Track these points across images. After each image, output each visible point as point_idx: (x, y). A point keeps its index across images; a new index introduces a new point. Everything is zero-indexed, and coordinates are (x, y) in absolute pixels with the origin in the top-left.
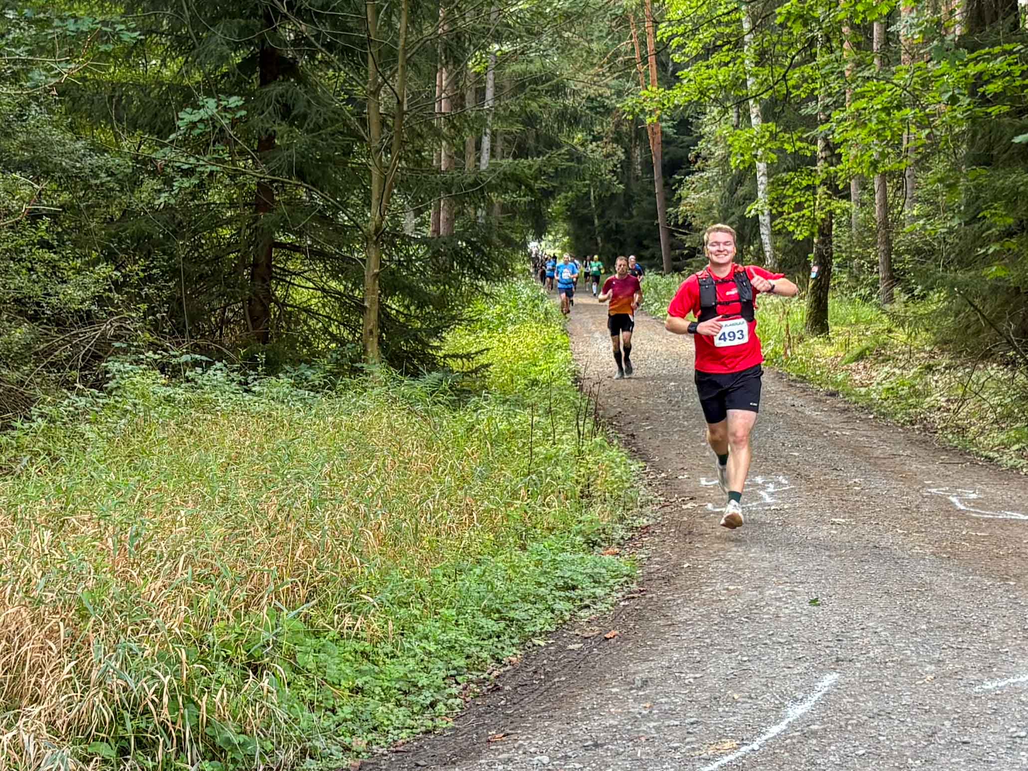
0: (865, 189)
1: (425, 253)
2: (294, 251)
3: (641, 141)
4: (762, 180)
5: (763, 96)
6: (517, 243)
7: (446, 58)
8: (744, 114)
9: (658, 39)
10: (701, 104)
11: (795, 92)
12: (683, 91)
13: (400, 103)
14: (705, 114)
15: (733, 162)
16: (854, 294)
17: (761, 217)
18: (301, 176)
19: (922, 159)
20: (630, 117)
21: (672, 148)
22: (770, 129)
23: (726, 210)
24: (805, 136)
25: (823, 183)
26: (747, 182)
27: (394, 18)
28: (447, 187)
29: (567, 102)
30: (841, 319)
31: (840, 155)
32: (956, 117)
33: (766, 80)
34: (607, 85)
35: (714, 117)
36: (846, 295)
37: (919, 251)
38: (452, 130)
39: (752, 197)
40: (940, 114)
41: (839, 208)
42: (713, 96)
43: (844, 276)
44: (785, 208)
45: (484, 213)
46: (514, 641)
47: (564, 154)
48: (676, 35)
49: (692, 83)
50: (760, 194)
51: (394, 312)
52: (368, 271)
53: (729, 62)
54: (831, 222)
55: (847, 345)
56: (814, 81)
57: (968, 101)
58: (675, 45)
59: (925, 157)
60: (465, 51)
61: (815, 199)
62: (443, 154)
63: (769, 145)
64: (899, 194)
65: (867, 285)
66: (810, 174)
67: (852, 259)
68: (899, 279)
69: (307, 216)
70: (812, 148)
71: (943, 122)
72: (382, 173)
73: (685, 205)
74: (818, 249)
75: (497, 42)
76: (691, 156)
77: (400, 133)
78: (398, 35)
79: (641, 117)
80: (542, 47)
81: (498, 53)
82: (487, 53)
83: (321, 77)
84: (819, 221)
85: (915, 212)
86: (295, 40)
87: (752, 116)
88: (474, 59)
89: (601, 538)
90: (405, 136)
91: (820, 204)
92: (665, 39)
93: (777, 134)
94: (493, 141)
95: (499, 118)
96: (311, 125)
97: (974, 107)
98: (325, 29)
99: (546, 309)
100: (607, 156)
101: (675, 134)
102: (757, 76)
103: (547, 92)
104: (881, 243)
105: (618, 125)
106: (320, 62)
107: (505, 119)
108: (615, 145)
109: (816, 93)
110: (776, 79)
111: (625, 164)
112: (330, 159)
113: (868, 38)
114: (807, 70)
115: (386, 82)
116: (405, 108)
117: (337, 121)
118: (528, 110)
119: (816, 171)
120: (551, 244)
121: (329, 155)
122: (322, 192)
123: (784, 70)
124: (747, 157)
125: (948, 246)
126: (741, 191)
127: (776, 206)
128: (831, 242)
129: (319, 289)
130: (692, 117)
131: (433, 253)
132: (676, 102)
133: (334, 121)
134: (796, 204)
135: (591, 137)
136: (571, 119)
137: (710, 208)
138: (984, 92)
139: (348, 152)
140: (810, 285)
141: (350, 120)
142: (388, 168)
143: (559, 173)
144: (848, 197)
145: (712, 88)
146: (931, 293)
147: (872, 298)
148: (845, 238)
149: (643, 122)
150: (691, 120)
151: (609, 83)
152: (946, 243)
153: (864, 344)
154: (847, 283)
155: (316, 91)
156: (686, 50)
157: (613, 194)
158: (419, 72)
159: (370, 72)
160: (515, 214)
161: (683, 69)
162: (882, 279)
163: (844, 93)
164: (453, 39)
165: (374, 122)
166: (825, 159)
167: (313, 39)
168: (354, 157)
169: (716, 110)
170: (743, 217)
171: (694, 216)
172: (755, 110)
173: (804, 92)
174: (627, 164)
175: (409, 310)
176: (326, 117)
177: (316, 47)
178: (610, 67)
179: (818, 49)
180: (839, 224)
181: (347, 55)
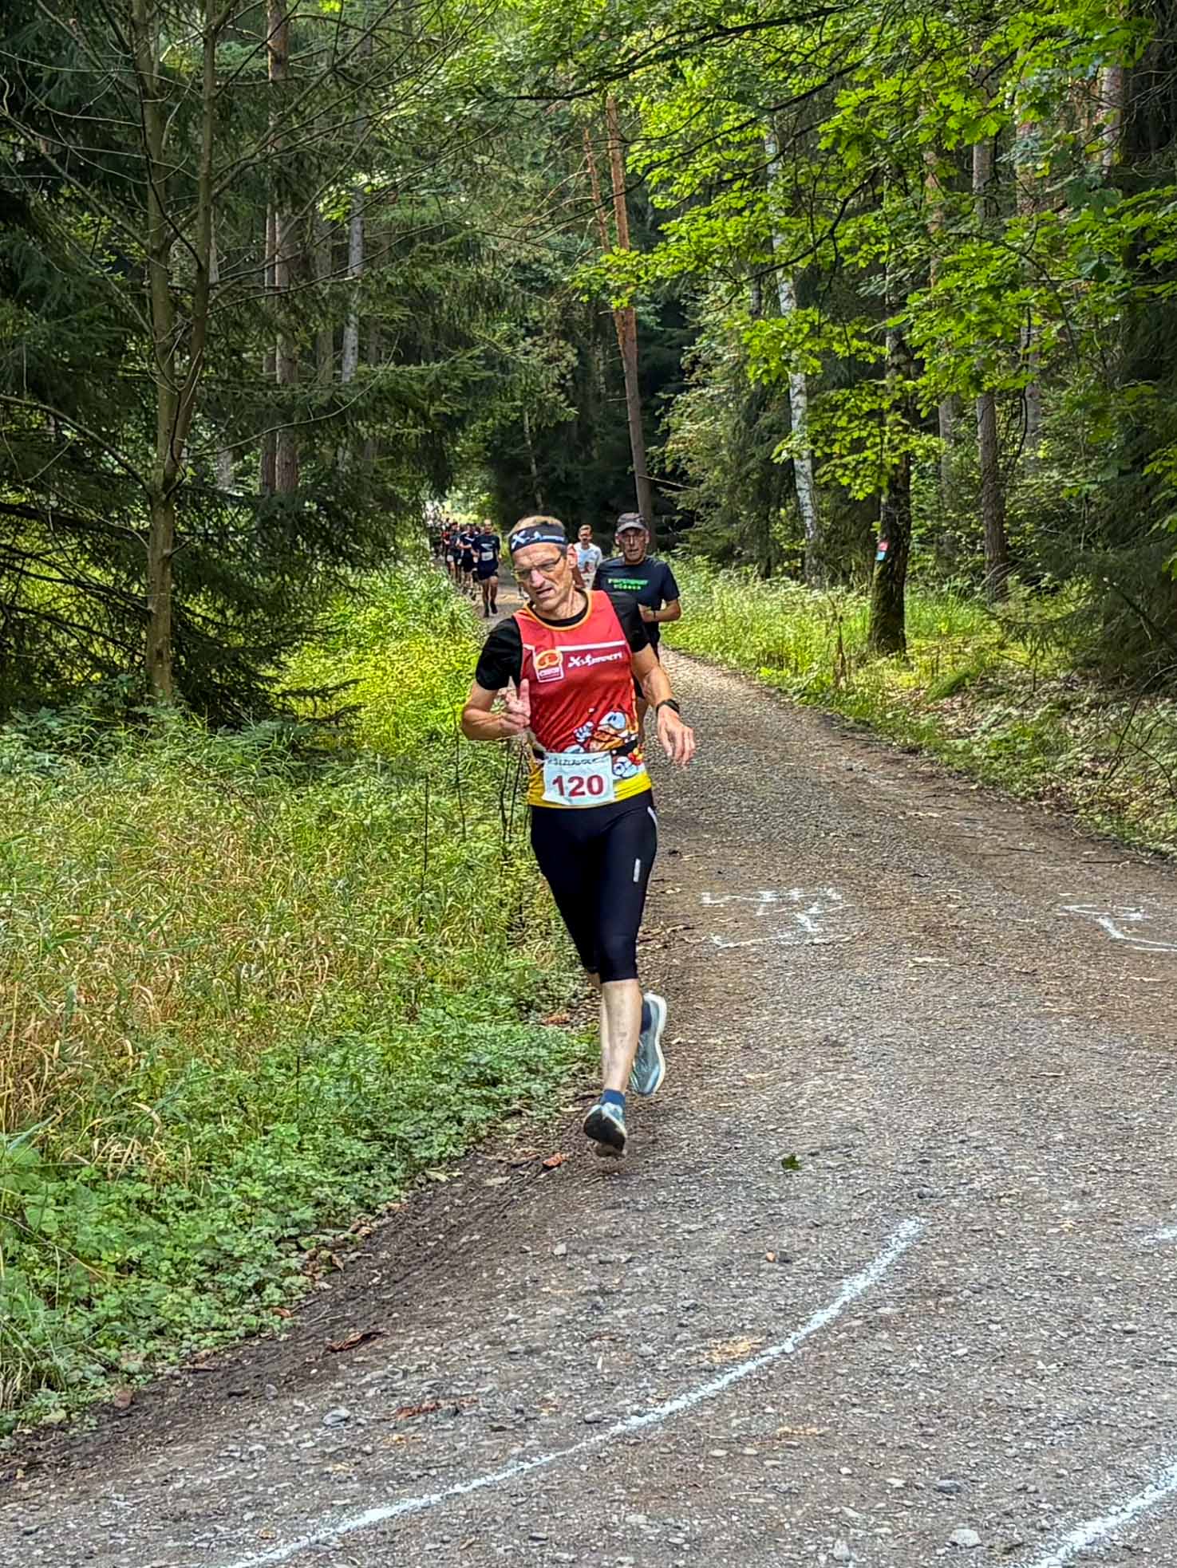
0: (962, 415)
1: (250, 522)
2: (30, 518)
3: (604, 335)
4: (799, 400)
5: (799, 264)
6: (404, 504)
7: (279, 196)
8: (769, 293)
9: (629, 170)
10: (699, 277)
11: (849, 259)
12: (669, 256)
13: (202, 271)
14: (707, 293)
15: (752, 372)
16: (945, 587)
17: (796, 462)
18: (39, 390)
19: (1049, 368)
20: (585, 298)
21: (653, 348)
22: (809, 319)
23: (742, 450)
24: (866, 331)
25: (895, 406)
26: (773, 406)
27: (192, 131)
28: (286, 412)
29: (483, 271)
30: (925, 627)
31: (922, 361)
32: (1104, 300)
33: (802, 237)
34: (547, 244)
35: (720, 298)
36: (933, 588)
37: (1046, 516)
38: (293, 317)
39: (781, 430)
40: (1079, 295)
41: (922, 447)
42: (718, 264)
43: (930, 557)
44: (836, 448)
45: (348, 454)
46: (397, 1174)
47: (479, 358)
48: (659, 164)
49: (684, 242)
50: (795, 423)
51: (197, 619)
52: (154, 549)
53: (743, 209)
54: (908, 469)
55: (935, 669)
56: (878, 241)
57: (1123, 274)
58: (656, 179)
59: (1056, 364)
60: (311, 183)
61: (884, 433)
62: (278, 357)
63: (808, 345)
64: (1015, 424)
65: (965, 573)
66: (875, 393)
67: (940, 530)
68: (1016, 562)
69: (50, 458)
70: (876, 349)
71: (1084, 309)
72: (173, 388)
73: (675, 442)
74: (889, 514)
75: (365, 172)
76: (685, 361)
77: (202, 320)
78: (199, 158)
79: (604, 297)
80: (439, 180)
81: (367, 189)
82: (351, 189)
83: (70, 226)
84: (889, 467)
85: (1041, 454)
86: (25, 162)
87: (782, 297)
88: (326, 200)
89: (539, 996)
90: (214, 324)
91: (890, 441)
92: (639, 172)
93: (820, 326)
94: (361, 334)
95: (370, 297)
96: (54, 305)
97: (1133, 285)
98: (74, 145)
99: (452, 613)
100: (548, 361)
101: (658, 324)
102: (789, 232)
103: (449, 254)
104: (987, 505)
105: (566, 309)
106: (67, 200)
107: (382, 297)
108: (562, 343)
109: (883, 260)
110: (818, 237)
111: (578, 374)
112: (86, 363)
113: (963, 170)
114: (869, 222)
115: (177, 234)
116: (214, 278)
117: (99, 300)
118: (418, 283)
119: (883, 386)
120: (461, 504)
121: (85, 357)
122: (74, 419)
123: (832, 222)
124: (773, 364)
125: (1093, 510)
126: (766, 418)
127: (820, 444)
128: (908, 502)
129: (70, 582)
130: (685, 297)
131: (263, 522)
132: (658, 273)
133: (93, 299)
134: (852, 441)
135: (523, 331)
136: (490, 300)
137: (716, 447)
138: (1148, 261)
139: (117, 350)
140: (876, 573)
141: (119, 296)
142: (184, 378)
143: (468, 388)
144: (932, 428)
145: (715, 251)
146: (1067, 584)
147: (974, 593)
148: (932, 495)
149: (606, 306)
150: (683, 301)
151: (552, 240)
152: (1090, 504)
153: (962, 667)
154: (934, 568)
155: (61, 249)
156: (675, 189)
157: (559, 422)
158: (234, 218)
159: (152, 218)
160: (398, 455)
161: (669, 220)
162: (990, 562)
163: (928, 260)
164: (290, 165)
165: (160, 299)
166: (898, 367)
167: (54, 161)
168: (128, 360)
169: (724, 287)
170: (768, 461)
171: (690, 460)
172: (786, 287)
173: (865, 259)
174: (581, 374)
175: (224, 615)
176: (79, 292)
177: (60, 175)
178: (553, 214)
179: (882, 188)
180: (922, 474)
181: (113, 188)
